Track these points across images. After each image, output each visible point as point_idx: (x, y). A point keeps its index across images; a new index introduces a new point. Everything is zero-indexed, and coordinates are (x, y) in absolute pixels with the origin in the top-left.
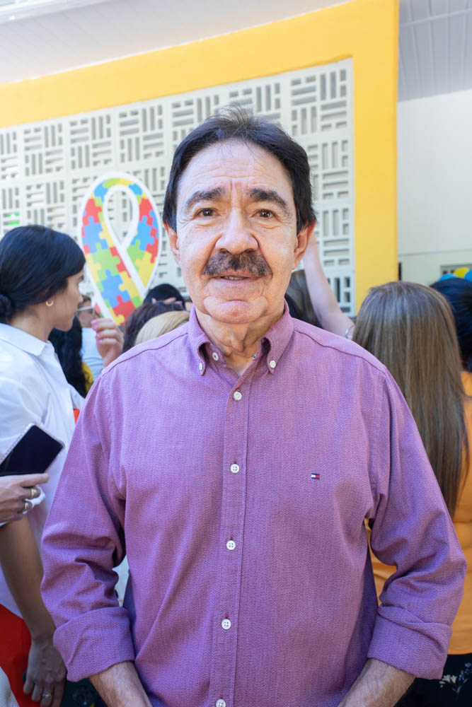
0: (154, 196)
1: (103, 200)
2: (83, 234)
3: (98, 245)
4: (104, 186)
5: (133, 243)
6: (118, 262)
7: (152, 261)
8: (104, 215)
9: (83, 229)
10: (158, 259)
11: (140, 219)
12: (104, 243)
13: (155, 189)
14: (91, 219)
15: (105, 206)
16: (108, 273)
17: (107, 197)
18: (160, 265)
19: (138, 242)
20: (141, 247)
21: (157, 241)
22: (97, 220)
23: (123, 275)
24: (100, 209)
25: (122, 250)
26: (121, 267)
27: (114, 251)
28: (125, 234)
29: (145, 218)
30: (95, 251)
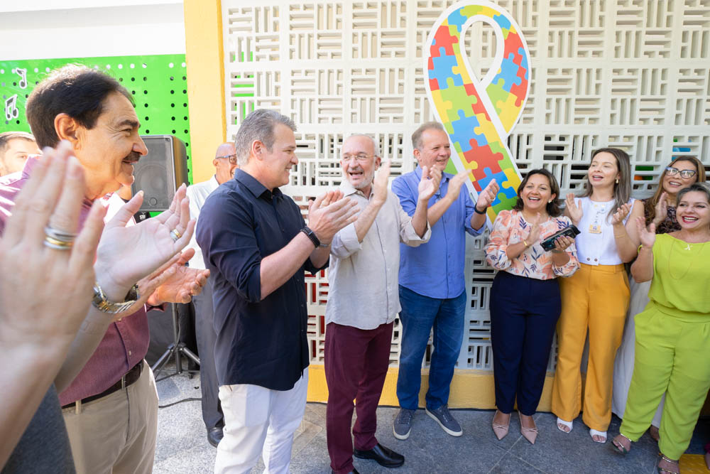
0: (524, 33)
1: (460, 30)
2: (431, 66)
3: (450, 81)
4: (462, 13)
5: (495, 81)
6: (475, 102)
7: (518, 104)
8: (460, 48)
9: (430, 60)
10: (524, 103)
11: (506, 56)
12: (458, 79)
13: (525, 25)
14: (442, 50)
15: (462, 38)
16: (461, 113)
17: (465, 27)
18: (525, 109)
19: (502, 81)
20: (505, 87)
21: (525, 82)
22: (450, 52)
23: (481, 117)
24: (455, 40)
25: (481, 89)
26: (479, 108)
27: (470, 89)
28: (484, 71)
29: (512, 56)
30: (446, 86)
